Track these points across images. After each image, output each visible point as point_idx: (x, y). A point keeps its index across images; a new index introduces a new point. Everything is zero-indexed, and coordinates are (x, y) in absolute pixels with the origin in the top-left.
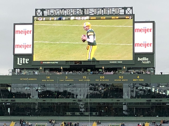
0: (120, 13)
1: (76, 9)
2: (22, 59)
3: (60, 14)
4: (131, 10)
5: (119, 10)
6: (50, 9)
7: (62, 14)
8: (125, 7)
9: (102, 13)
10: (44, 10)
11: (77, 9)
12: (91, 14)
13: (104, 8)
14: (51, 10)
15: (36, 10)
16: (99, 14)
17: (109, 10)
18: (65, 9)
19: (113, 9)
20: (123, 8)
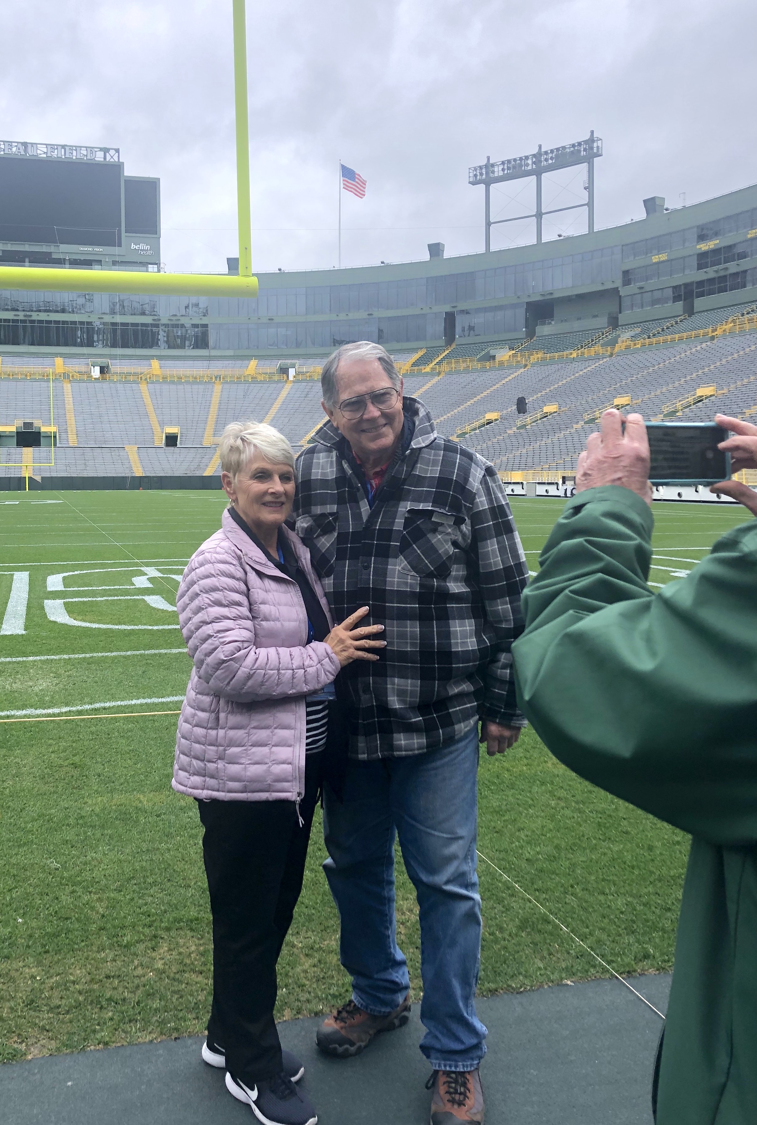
1: (12, 142)
4: (117, 154)
5: (94, 153)
8: (105, 148)
11: (13, 144)
13: (66, 145)
17: (76, 150)
19: (82, 149)
20: (101, 149)
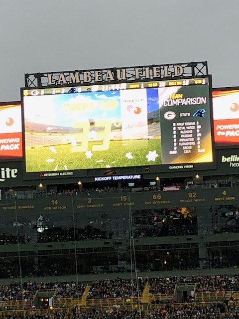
0: (183, 75)
1: (102, 70)
2: (5, 169)
3: (71, 82)
4: (205, 67)
5: (181, 69)
6: (52, 73)
7: (76, 81)
8: (192, 63)
9: (150, 76)
10: (42, 75)
12: (129, 78)
13: (154, 66)
14: (54, 75)
15: (27, 76)
16: (144, 78)
17: (163, 69)
18: (81, 72)
19: (170, 67)
20: (189, 65)
